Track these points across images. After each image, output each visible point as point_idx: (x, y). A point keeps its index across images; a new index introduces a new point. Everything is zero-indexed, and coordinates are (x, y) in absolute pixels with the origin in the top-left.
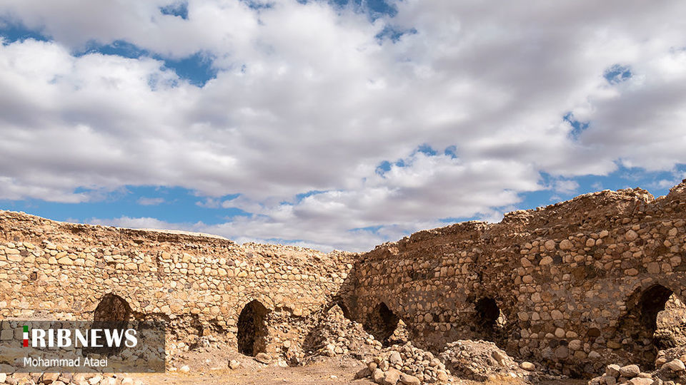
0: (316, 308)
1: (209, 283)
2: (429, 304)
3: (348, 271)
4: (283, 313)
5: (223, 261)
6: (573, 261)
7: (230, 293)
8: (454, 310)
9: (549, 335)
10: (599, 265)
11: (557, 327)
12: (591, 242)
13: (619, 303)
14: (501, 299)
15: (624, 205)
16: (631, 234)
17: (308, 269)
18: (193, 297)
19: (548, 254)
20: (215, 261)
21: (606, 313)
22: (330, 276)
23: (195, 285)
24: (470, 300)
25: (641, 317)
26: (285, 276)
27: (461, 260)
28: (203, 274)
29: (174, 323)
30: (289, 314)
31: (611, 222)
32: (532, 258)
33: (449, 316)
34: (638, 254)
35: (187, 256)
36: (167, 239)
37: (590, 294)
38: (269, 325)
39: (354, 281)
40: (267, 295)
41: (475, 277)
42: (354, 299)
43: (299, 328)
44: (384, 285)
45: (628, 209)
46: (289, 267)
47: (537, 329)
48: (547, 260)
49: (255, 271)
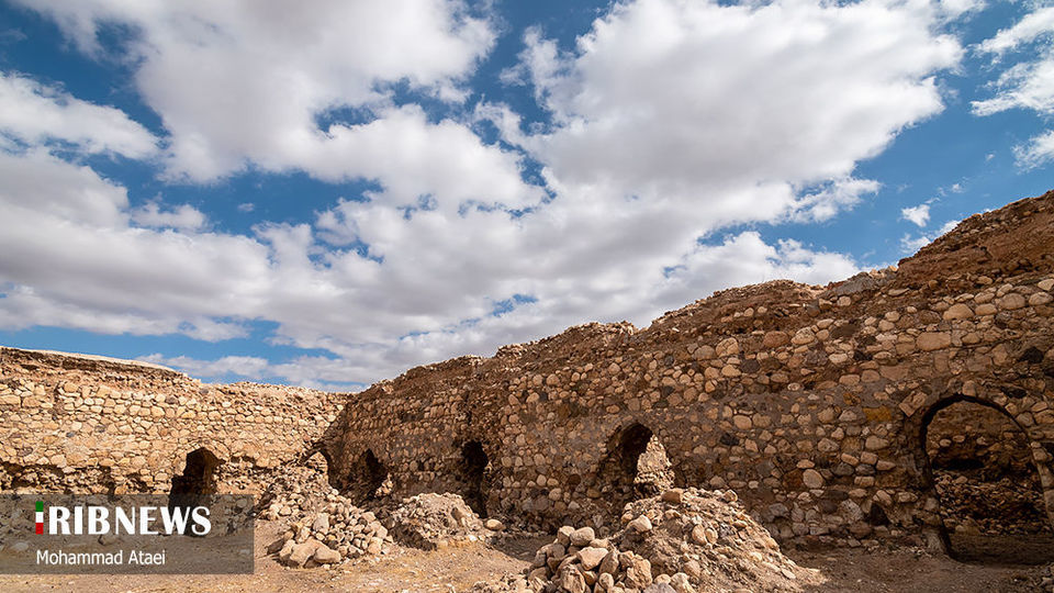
0: (288, 457)
1: (134, 425)
2: (415, 450)
3: (337, 413)
4: (242, 464)
5: (161, 397)
6: (559, 398)
7: (165, 439)
8: (440, 457)
9: (531, 483)
10: (582, 401)
11: (539, 474)
12: (576, 376)
13: (600, 445)
14: (488, 443)
15: (609, 337)
16: (614, 367)
17: (284, 410)
18: (106, 443)
19: (535, 390)
20: (148, 398)
21: (587, 456)
22: (313, 419)
23: (112, 428)
24: (456, 444)
25: (621, 461)
26: (251, 418)
27: (451, 399)
28: (127, 413)
29: (71, 479)
30: (251, 465)
31: (597, 355)
32: (520, 394)
33: (434, 464)
34: (619, 390)
35: (104, 388)
36: (79, 365)
37: (572, 435)
38: (220, 480)
39: (343, 425)
40: (221, 441)
41: (463, 417)
42: (340, 445)
43: (263, 482)
44: (373, 428)
45: (613, 340)
46: (258, 408)
47: (520, 476)
48: (533, 397)
49: (207, 412)
